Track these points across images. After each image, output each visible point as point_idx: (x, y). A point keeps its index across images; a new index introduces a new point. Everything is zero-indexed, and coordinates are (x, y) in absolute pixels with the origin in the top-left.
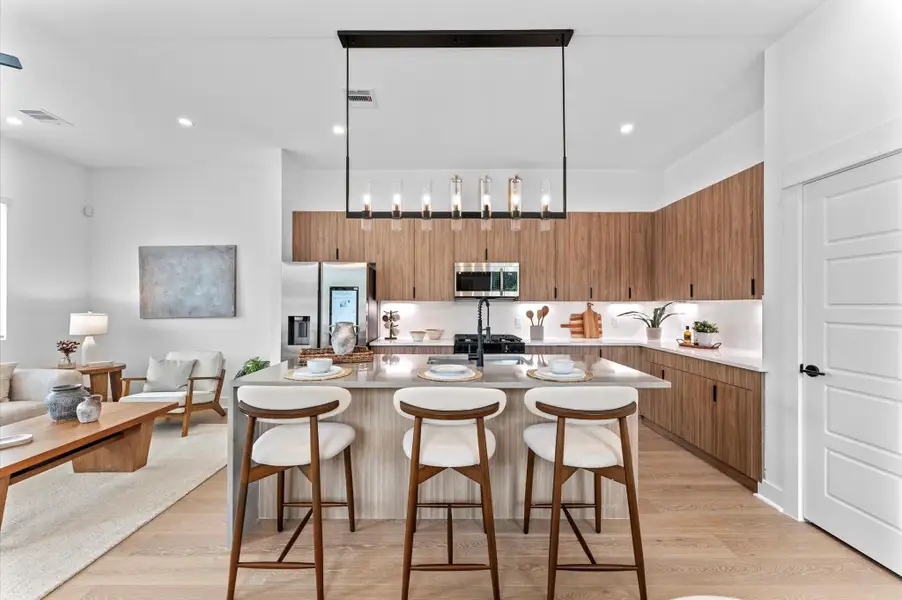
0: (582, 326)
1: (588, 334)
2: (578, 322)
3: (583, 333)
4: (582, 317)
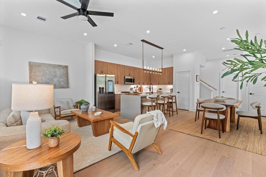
0: (140, 90)
3: (141, 91)
4: (140, 88)
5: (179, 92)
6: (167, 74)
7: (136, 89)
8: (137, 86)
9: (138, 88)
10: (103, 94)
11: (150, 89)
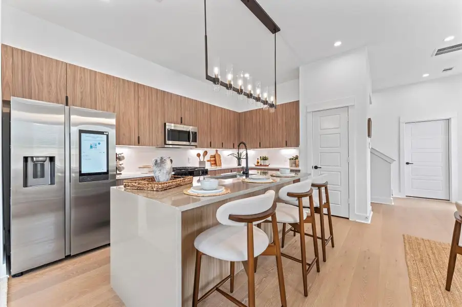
0: (215, 160)
1: (218, 164)
2: (213, 159)
3: (215, 164)
4: (214, 157)
5: (316, 167)
6: (280, 122)
7: (202, 160)
8: (206, 153)
9: (208, 157)
10: (52, 183)
11: (239, 159)
